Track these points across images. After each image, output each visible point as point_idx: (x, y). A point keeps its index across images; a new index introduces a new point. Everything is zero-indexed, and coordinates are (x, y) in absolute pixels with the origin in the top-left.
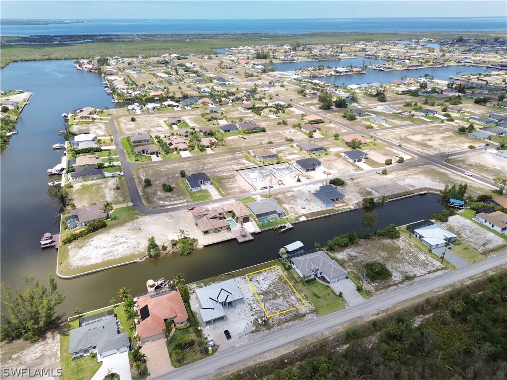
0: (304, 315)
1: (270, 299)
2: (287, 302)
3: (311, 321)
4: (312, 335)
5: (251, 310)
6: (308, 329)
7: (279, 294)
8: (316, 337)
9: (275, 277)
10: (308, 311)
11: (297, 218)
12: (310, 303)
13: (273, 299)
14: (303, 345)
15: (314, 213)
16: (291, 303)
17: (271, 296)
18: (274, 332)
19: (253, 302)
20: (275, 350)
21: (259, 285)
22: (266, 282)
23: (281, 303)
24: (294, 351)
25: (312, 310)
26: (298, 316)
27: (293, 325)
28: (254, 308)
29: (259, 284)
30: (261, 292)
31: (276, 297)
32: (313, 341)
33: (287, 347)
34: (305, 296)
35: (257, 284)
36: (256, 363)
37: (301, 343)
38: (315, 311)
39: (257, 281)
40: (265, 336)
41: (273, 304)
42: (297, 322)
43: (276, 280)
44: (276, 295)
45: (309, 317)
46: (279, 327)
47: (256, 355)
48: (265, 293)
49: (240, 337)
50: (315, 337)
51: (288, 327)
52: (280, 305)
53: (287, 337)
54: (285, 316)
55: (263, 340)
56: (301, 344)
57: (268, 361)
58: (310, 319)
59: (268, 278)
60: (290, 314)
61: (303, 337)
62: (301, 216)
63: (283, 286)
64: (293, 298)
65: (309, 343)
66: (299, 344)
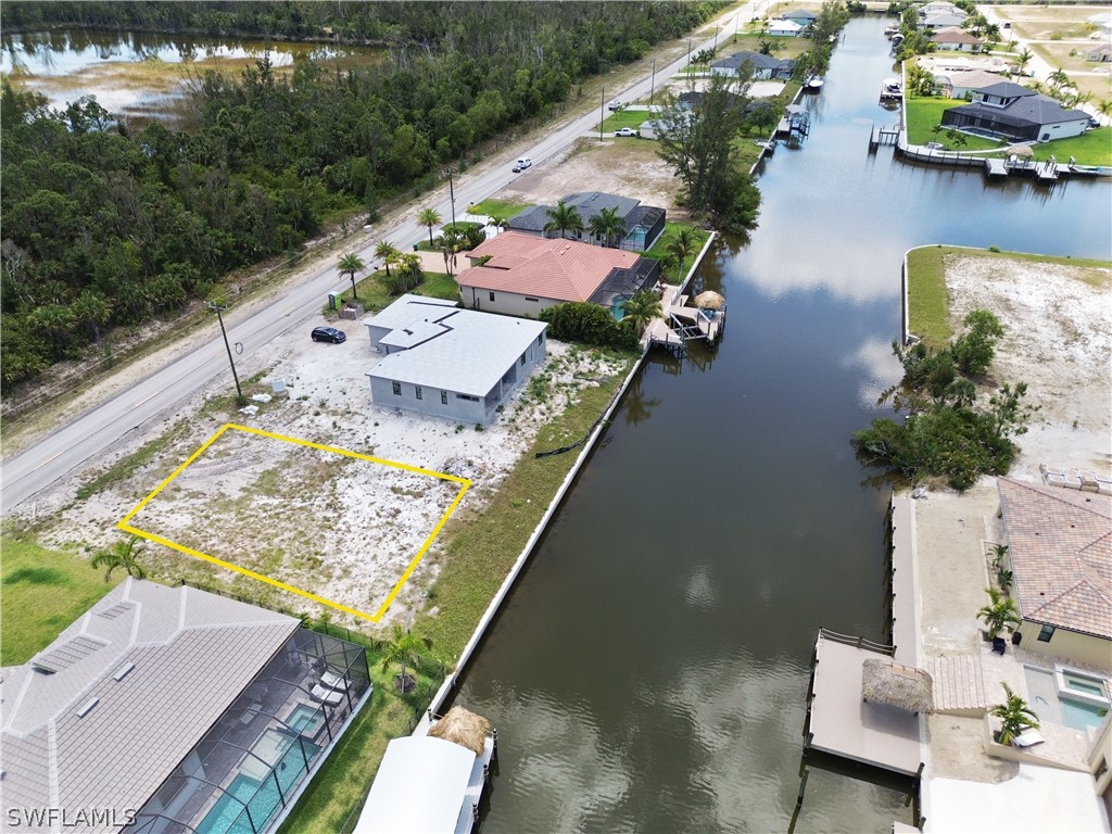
0: (83, 495)
1: (287, 465)
2: (195, 495)
3: (42, 486)
5: (323, 405)
9: (350, 559)
10: (68, 514)
14: (51, 415)
17: (290, 477)
19: (345, 425)
20: (149, 372)
21: (390, 482)
22: (369, 512)
23: (220, 478)
25: (48, 528)
28: (317, 414)
29: (394, 490)
30: (350, 469)
31: (265, 482)
33: (111, 392)
35: (404, 484)
36: (191, 336)
37: (60, 419)
39: (418, 496)
41: (256, 459)
43: (328, 547)
45: (57, 500)
46: (174, 420)
48: (331, 470)
49: (291, 352)
53: (128, 408)
54: (178, 452)
56: (60, 415)
57: (157, 351)
58: (47, 492)
59: (374, 532)
60: (153, 467)
61: (58, 431)
63: (268, 539)
64: (182, 521)
66: (69, 413)
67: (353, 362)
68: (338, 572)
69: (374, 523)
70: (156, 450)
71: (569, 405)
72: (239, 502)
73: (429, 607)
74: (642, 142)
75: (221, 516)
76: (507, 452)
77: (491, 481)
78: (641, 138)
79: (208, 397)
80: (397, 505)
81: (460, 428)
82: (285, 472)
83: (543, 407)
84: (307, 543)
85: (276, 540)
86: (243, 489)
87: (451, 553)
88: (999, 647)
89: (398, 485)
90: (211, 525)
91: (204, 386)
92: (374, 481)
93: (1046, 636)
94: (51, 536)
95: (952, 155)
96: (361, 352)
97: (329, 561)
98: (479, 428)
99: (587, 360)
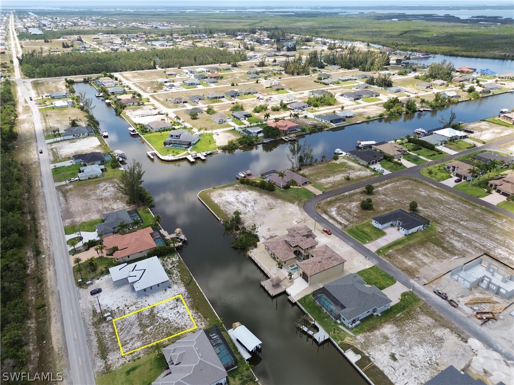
0: (104, 358)
1: (141, 321)
2: (132, 339)
3: (91, 365)
4: (68, 366)
5: (126, 306)
6: (78, 361)
7: (148, 329)
8: (62, 371)
9: (183, 324)
10: (109, 363)
11: (347, 347)
12: (123, 365)
13: (140, 325)
14: (56, 356)
15: (387, 378)
16: (128, 343)
17: (146, 322)
18: (87, 329)
19: (138, 306)
20: (61, 331)
21: (167, 308)
22: (173, 315)
23: (131, 333)
24: (53, 347)
25: (110, 367)
26: (104, 352)
27: (90, 347)
28: (128, 308)
29: (171, 309)
30: (155, 312)
31: (143, 326)
32: (58, 366)
33: (61, 341)
34: (139, 358)
35: (171, 307)
36: (52, 317)
37: (61, 354)
38: (108, 369)
39: (177, 306)
40: (84, 321)
41: (132, 325)
42: (95, 350)
43: (176, 325)
44: (148, 326)
45: (100, 363)
46: (93, 334)
47: (62, 316)
48: (152, 315)
49: (92, 302)
50: (63, 368)
51: (89, 341)
52: (128, 332)
53: (75, 340)
54: (109, 337)
55: (80, 320)
56: (59, 354)
57: (50, 326)
58: (94, 364)
59: (179, 317)
60: (110, 343)
61: (67, 356)
62: (356, 351)
63: (163, 332)
65: (57, 362)
66: (60, 352)
67: (114, 293)
68: (185, 327)
69: (177, 316)
70: (102, 341)
71: (179, 272)
72: (144, 332)
73: (207, 319)
74: (83, 182)
75: (146, 337)
76: (181, 288)
77: (186, 295)
78: (81, 180)
79: (91, 324)
80: (175, 311)
81: (166, 290)
82: (143, 322)
83: (174, 275)
84: (171, 327)
85: (164, 331)
86: (140, 331)
87: (198, 310)
88: (281, 268)
89: (170, 308)
90: (146, 340)
91: (85, 323)
92: (164, 310)
93: (285, 263)
94: (114, 367)
95: (177, 157)
96: (113, 290)
97: (180, 327)
98: (169, 288)
99: (168, 260)
